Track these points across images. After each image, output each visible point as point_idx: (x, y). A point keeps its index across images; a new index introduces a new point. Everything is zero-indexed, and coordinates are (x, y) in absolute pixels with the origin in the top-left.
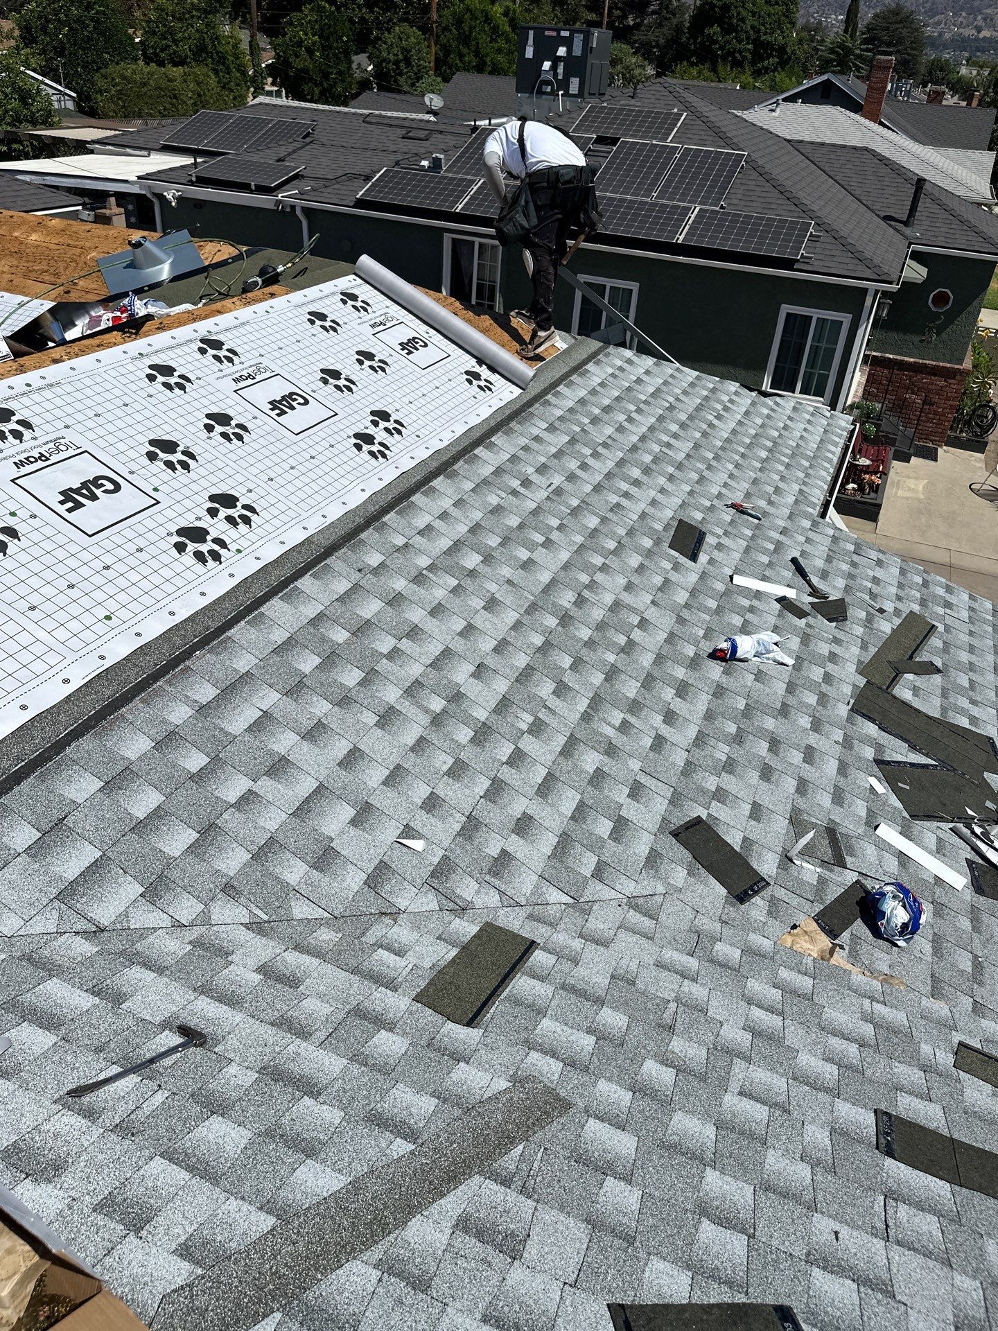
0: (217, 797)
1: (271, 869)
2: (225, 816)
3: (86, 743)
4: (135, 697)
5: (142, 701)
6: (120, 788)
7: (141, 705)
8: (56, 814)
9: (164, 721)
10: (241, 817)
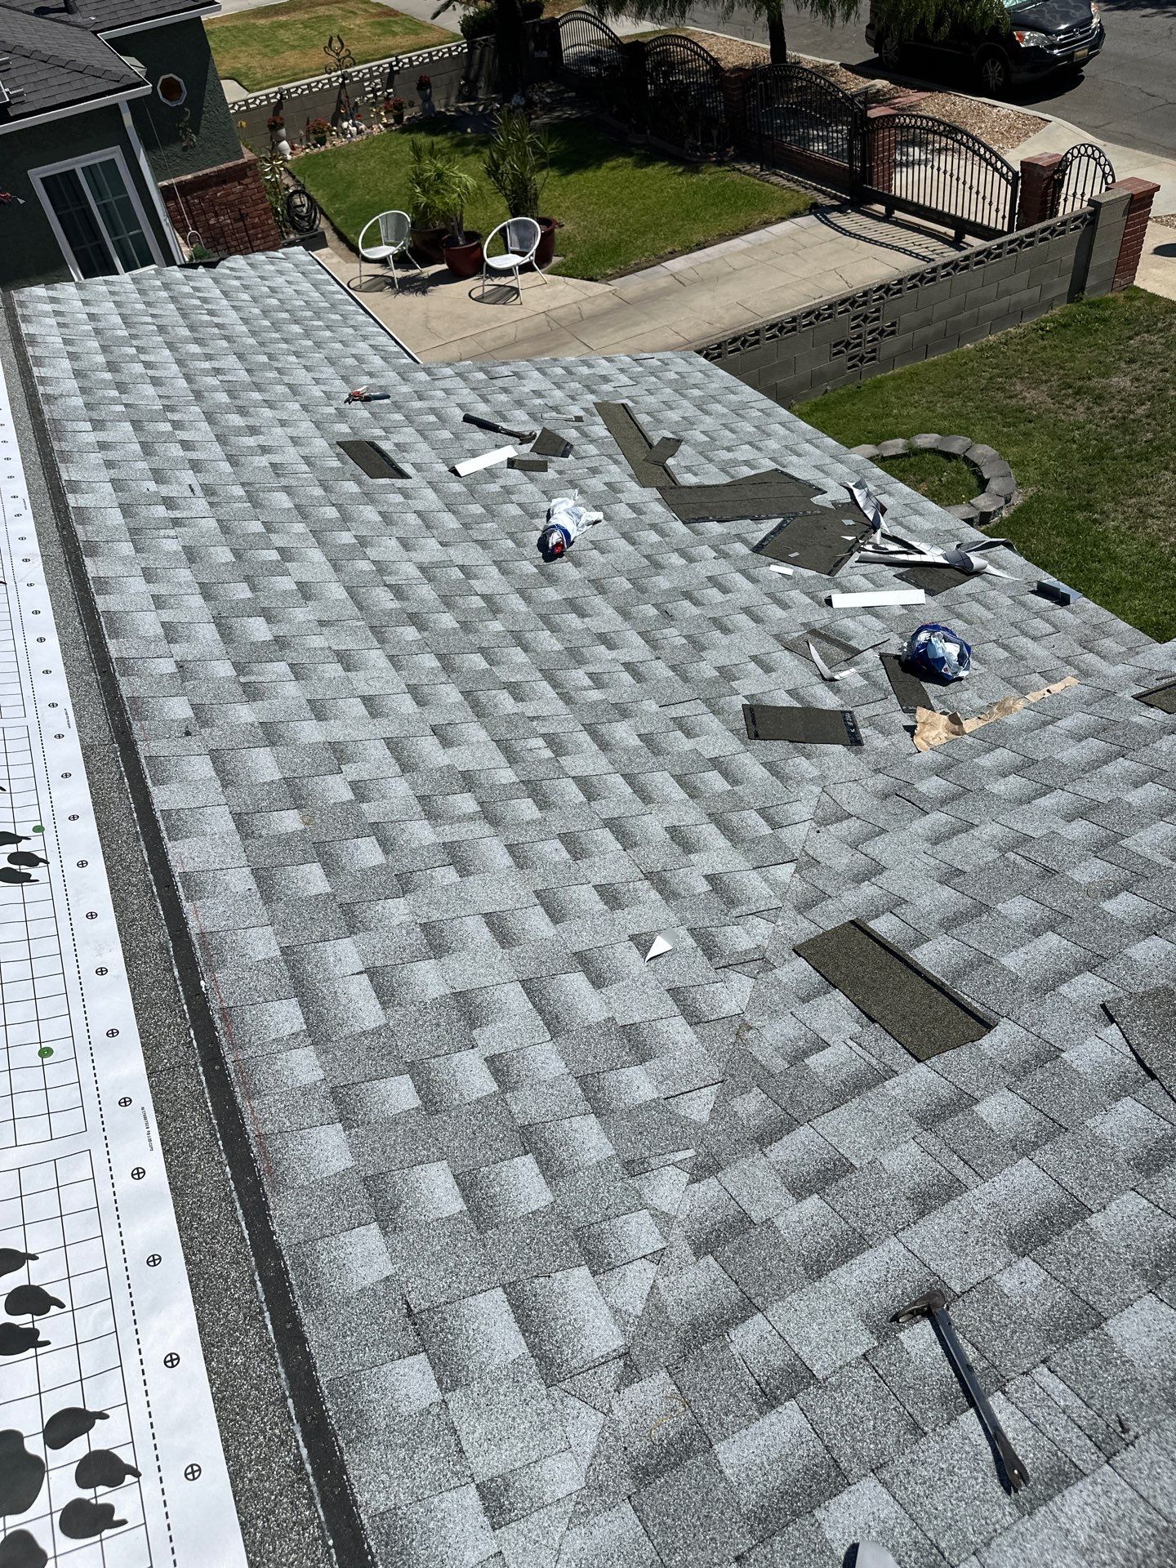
0: (478, 1101)
1: (622, 1105)
2: (515, 1109)
3: (283, 1210)
4: (235, 1102)
5: (249, 1096)
6: (396, 1208)
7: (254, 1103)
8: (395, 1314)
9: (306, 1091)
10: (525, 1092)
